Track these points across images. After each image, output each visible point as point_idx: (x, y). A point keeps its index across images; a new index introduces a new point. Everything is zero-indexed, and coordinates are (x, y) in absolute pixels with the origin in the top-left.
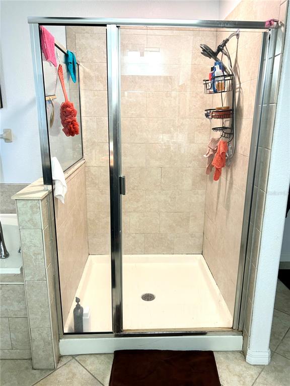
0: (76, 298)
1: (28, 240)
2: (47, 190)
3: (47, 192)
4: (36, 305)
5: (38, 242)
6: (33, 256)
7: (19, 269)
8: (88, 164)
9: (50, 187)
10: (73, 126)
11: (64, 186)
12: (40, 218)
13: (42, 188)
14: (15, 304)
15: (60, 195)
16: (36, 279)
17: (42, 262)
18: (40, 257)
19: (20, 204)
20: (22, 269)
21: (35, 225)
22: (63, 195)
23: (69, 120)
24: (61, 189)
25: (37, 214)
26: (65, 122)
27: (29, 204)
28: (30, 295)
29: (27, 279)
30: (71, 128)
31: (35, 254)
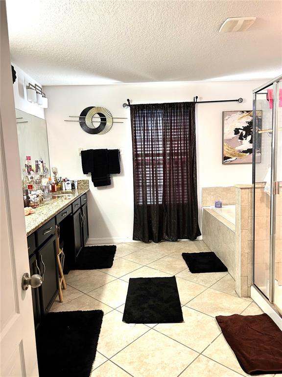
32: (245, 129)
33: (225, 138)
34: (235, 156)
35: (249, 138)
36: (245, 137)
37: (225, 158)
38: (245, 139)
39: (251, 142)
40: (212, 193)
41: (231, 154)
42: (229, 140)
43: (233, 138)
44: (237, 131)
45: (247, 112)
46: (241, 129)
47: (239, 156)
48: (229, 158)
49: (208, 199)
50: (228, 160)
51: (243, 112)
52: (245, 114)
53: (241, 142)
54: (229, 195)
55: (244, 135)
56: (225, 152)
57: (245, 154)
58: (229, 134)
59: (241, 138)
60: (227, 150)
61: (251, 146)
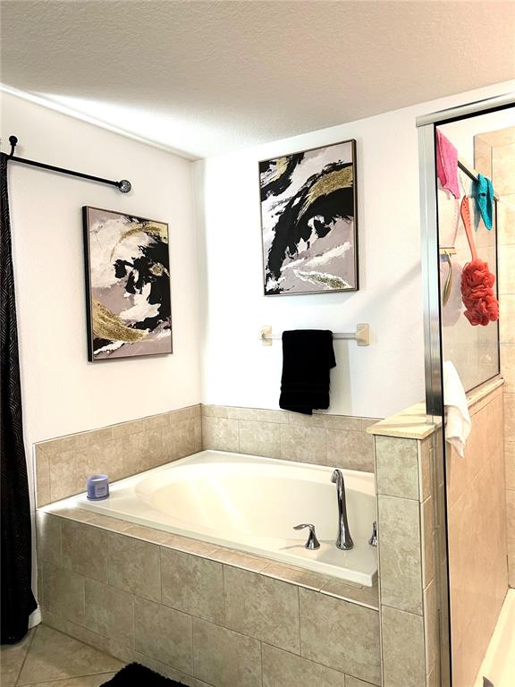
0: (484, 678)
1: (391, 518)
2: (433, 423)
3: (433, 426)
4: (400, 666)
5: (409, 528)
6: (399, 554)
7: (370, 577)
8: (508, 389)
9: (438, 420)
10: (487, 304)
11: (464, 420)
12: (417, 476)
13: (424, 419)
14: (360, 648)
15: (457, 438)
16: (403, 606)
17: (416, 571)
18: (413, 560)
19: (381, 445)
20: (375, 578)
21: (406, 491)
22: (463, 439)
23: (479, 293)
24: (459, 426)
25: (413, 468)
26: (471, 297)
27: (399, 445)
28: (388, 639)
29: (385, 600)
30: (481, 307)
31: (402, 551)
32: (138, 264)
33: (93, 284)
34: (118, 337)
35: (147, 288)
36: (139, 285)
37: (94, 345)
38: (138, 291)
39: (152, 300)
40: (64, 456)
41: (111, 333)
42: (105, 291)
43: (112, 286)
44: (120, 267)
45: (141, 220)
46: (129, 264)
47: (132, 337)
48: (106, 342)
49: (53, 477)
50: (104, 349)
51: (131, 218)
52: (136, 225)
53: (132, 299)
54: (107, 450)
55: (136, 280)
56: (95, 326)
57: (139, 331)
58: (102, 274)
59: (131, 287)
60: (101, 320)
61: (153, 310)
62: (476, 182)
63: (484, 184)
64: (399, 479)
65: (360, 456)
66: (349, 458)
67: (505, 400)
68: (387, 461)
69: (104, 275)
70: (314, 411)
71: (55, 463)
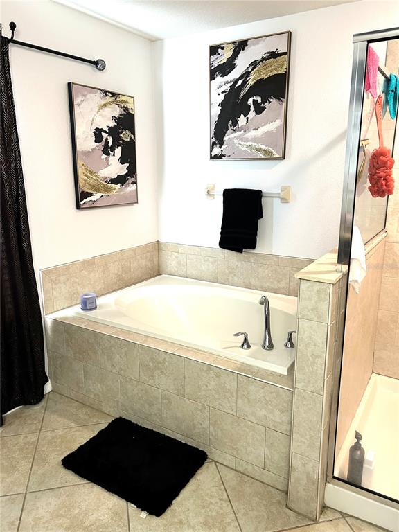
0: (356, 432)
1: (307, 334)
2: (341, 272)
3: (341, 274)
4: (304, 424)
5: (319, 341)
6: (310, 358)
7: (286, 369)
8: (390, 239)
9: (345, 268)
10: (387, 182)
11: (362, 268)
12: (327, 308)
13: (334, 268)
14: (277, 412)
15: (356, 281)
16: (310, 389)
17: (321, 369)
18: (319, 361)
19: (303, 286)
20: (292, 368)
21: (319, 317)
22: (359, 281)
23: (382, 174)
24: (358, 271)
25: (325, 303)
26: (375, 177)
27: (317, 287)
28: (298, 408)
29: (297, 385)
30: (382, 185)
31: (313, 355)
32: (112, 131)
33: (78, 148)
34: (98, 190)
35: (119, 151)
36: (113, 149)
37: (81, 197)
38: (112, 153)
39: (122, 161)
40: (62, 279)
41: (92, 187)
42: (87, 154)
43: (93, 149)
44: (98, 134)
45: (113, 94)
46: (105, 131)
47: (108, 190)
48: (89, 195)
49: (55, 294)
50: (88, 199)
51: (105, 92)
52: (109, 99)
53: (107, 160)
54: (92, 275)
55: (110, 144)
56: (81, 182)
57: (114, 186)
58: (85, 140)
59: (107, 150)
60: (85, 177)
61: (123, 170)
62: (388, 81)
63: (393, 82)
64: (315, 309)
65: (276, 283)
66: (268, 284)
67: (386, 248)
68: (307, 297)
69: (86, 142)
70: (244, 250)
71: (56, 284)
